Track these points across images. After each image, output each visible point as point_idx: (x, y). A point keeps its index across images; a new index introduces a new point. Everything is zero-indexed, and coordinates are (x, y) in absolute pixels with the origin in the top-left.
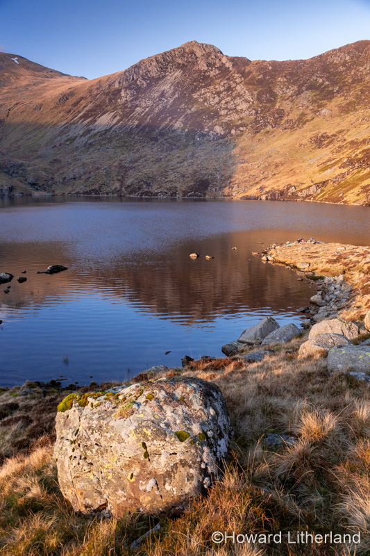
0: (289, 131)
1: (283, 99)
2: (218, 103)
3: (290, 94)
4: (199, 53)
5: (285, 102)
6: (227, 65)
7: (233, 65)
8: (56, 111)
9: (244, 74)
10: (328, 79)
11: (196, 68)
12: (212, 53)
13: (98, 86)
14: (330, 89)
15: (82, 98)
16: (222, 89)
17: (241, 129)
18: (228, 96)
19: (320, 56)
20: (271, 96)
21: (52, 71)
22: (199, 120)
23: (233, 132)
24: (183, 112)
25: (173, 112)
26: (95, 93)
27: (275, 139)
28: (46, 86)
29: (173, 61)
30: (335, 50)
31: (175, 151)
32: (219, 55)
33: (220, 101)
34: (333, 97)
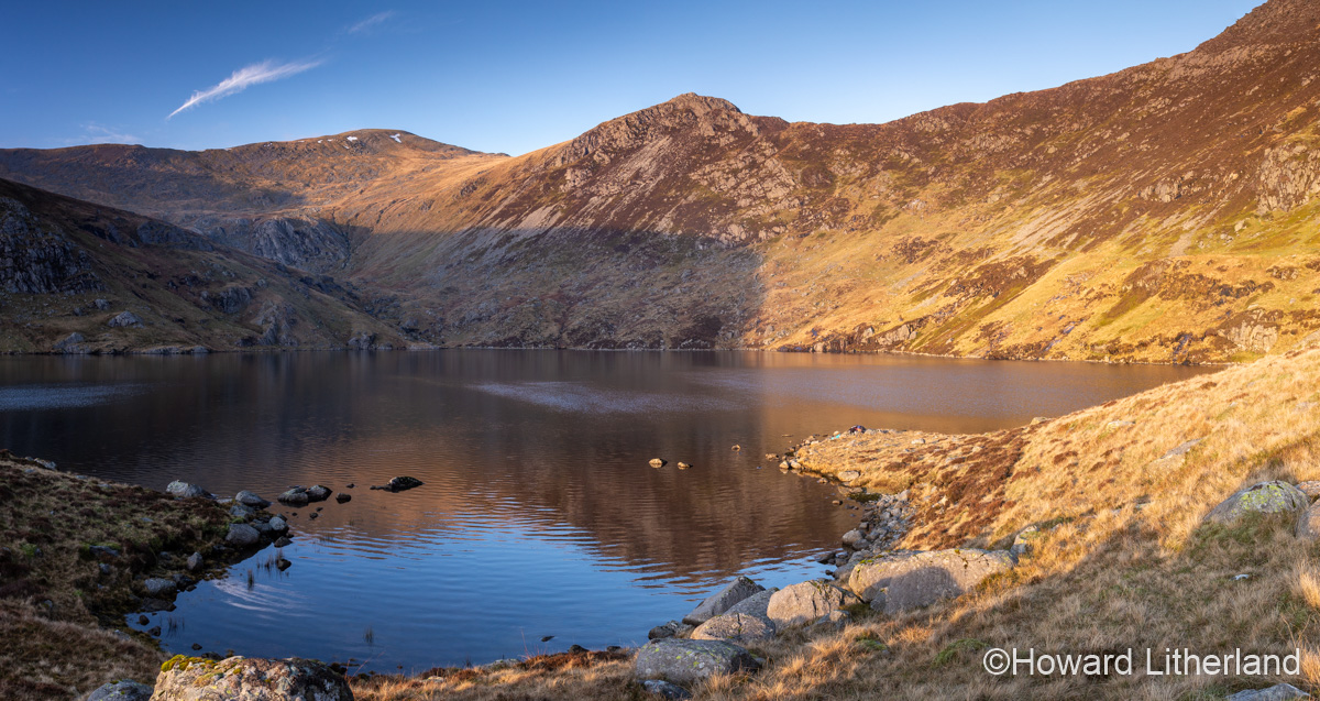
0: (859, 234)
1: (846, 182)
2: (734, 188)
3: (857, 175)
4: (699, 111)
5: (849, 187)
6: (748, 129)
7: (759, 129)
8: (455, 209)
9: (777, 143)
10: (917, 154)
11: (695, 133)
12: (721, 111)
13: (527, 166)
14: (923, 169)
15: (499, 187)
16: (741, 165)
17: (776, 229)
18: (751, 177)
19: (903, 120)
20: (826, 177)
21: (453, 148)
22: (701, 215)
23: (762, 234)
24: (673, 203)
25: (656, 202)
26: (521, 177)
27: (835, 246)
28: (441, 172)
29: (656, 124)
30: (925, 113)
31: (659, 269)
32: (733, 113)
33: (738, 184)
34: (928, 182)
